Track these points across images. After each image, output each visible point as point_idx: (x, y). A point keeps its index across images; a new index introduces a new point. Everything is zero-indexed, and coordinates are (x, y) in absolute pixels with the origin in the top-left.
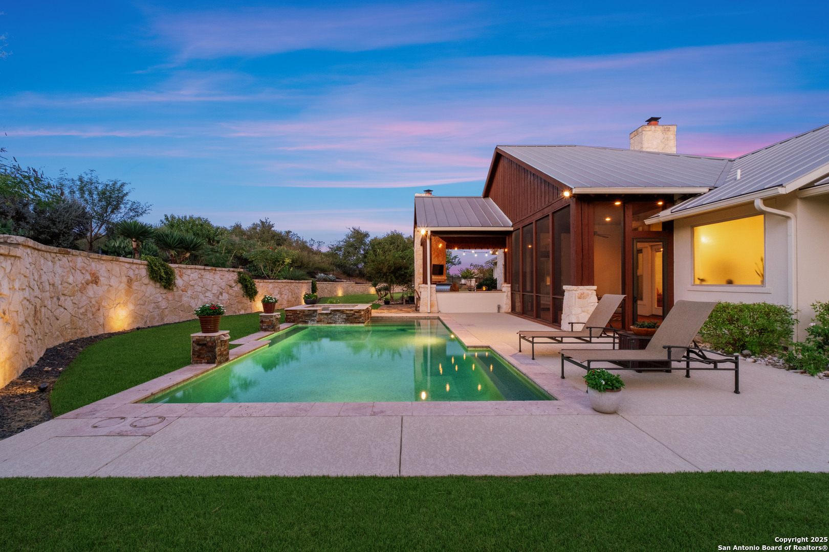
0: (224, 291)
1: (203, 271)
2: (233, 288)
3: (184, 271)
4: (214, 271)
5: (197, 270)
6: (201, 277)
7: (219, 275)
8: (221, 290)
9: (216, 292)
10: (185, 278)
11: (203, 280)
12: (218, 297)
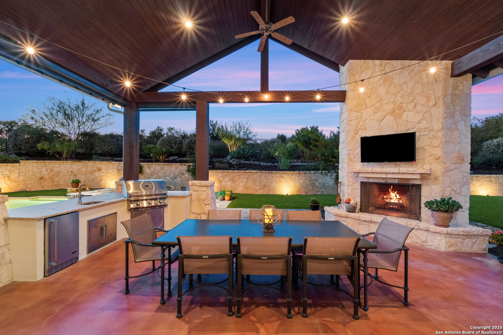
0: (177, 176)
1: (163, 165)
2: (185, 175)
3: (151, 166)
4: (171, 165)
5: (160, 165)
6: (163, 169)
7: (174, 167)
8: (176, 176)
9: (172, 176)
10: (152, 169)
11: (164, 170)
12: (174, 179)
